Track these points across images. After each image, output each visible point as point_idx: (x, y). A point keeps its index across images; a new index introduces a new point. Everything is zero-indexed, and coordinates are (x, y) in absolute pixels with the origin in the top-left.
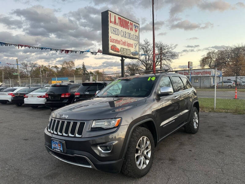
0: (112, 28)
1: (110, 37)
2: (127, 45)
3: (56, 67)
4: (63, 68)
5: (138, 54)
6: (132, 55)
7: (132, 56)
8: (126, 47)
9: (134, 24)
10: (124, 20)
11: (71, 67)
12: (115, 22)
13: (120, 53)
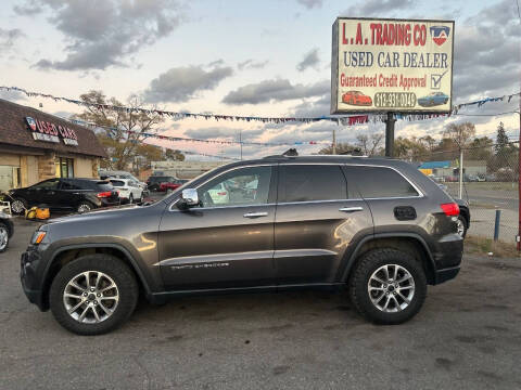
0: (348, 54)
1: (343, 75)
2: (401, 83)
3: (429, 138)
4: (445, 140)
5: (447, 99)
6: (421, 104)
7: (422, 108)
8: (400, 89)
9: (428, 25)
10: (391, 26)
11: (465, 137)
12: (359, 38)
13: (373, 107)
